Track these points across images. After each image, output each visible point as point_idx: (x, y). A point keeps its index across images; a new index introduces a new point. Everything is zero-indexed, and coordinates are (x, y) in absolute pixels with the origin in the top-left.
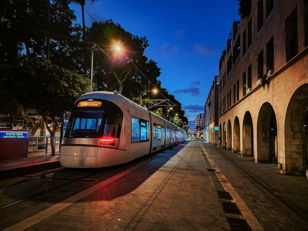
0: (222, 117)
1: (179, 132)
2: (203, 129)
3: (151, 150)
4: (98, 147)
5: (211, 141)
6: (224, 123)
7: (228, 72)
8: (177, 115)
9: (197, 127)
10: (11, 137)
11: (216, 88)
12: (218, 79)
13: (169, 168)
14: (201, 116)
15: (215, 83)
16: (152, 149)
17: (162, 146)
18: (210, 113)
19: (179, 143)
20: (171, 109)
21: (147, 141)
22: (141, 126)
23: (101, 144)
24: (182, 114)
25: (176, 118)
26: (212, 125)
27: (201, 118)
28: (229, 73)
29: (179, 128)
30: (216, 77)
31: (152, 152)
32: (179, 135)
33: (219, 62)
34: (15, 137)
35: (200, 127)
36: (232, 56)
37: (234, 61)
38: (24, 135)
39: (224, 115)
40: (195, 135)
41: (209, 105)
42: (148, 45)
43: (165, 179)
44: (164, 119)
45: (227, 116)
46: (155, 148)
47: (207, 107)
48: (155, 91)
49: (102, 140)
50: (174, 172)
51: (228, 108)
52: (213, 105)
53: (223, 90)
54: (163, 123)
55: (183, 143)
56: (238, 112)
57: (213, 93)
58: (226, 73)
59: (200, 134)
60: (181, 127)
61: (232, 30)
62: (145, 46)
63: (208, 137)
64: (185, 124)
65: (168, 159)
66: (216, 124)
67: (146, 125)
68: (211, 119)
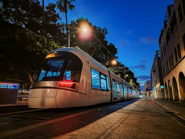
0: (166, 76)
1: (134, 91)
2: (151, 90)
3: (111, 99)
4: (58, 88)
5: (158, 97)
6: (169, 81)
7: (167, 43)
8: (131, 80)
9: (147, 90)
10: (2, 87)
11: (158, 59)
12: (159, 53)
13: (126, 110)
14: (148, 82)
15: (157, 55)
16: (113, 98)
17: (122, 98)
18: (155, 77)
19: (135, 98)
20: (127, 76)
21: (107, 90)
22: (101, 78)
23: (60, 86)
24: (135, 80)
25: (131, 83)
26: (158, 85)
27: (148, 83)
28: (169, 42)
29: (134, 88)
30: (157, 52)
31: (113, 101)
32: (134, 93)
33: (159, 40)
34: (6, 87)
35: (148, 89)
36: (170, 28)
37: (172, 32)
38: (14, 86)
39: (168, 75)
40: (146, 95)
41: (154, 71)
42: (108, 33)
43: (121, 119)
44: (121, 79)
45: (170, 75)
46: (115, 99)
47: (153, 74)
48: (114, 62)
49: (62, 83)
50: (132, 113)
51: (171, 67)
52: (157, 71)
53: (164, 57)
54: (121, 81)
55: (137, 98)
56: (181, 69)
57: (156, 62)
58: (166, 43)
59: (149, 94)
60: (135, 87)
61: (167, 12)
62: (106, 34)
63: (155, 94)
64: (137, 87)
65: (126, 105)
66: (162, 84)
67: (106, 78)
68: (157, 81)
